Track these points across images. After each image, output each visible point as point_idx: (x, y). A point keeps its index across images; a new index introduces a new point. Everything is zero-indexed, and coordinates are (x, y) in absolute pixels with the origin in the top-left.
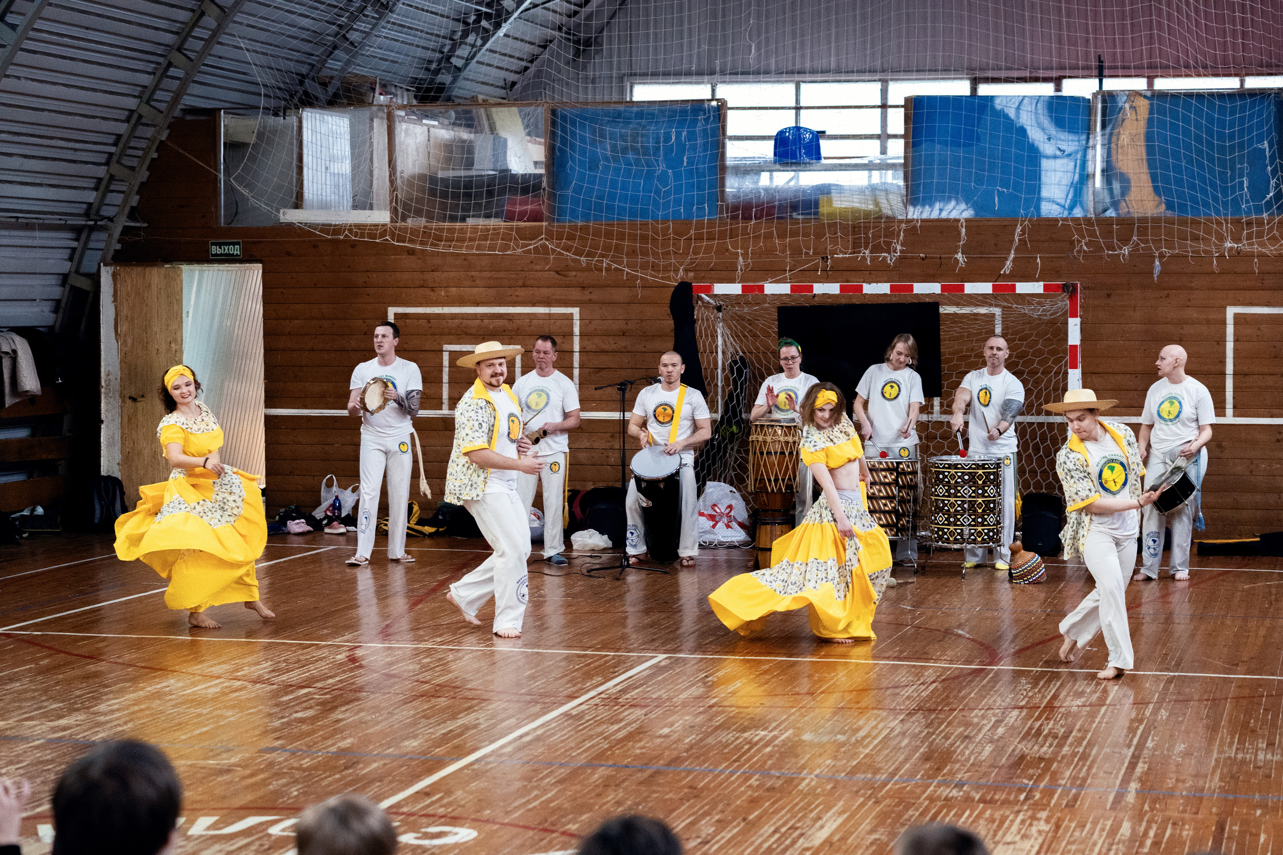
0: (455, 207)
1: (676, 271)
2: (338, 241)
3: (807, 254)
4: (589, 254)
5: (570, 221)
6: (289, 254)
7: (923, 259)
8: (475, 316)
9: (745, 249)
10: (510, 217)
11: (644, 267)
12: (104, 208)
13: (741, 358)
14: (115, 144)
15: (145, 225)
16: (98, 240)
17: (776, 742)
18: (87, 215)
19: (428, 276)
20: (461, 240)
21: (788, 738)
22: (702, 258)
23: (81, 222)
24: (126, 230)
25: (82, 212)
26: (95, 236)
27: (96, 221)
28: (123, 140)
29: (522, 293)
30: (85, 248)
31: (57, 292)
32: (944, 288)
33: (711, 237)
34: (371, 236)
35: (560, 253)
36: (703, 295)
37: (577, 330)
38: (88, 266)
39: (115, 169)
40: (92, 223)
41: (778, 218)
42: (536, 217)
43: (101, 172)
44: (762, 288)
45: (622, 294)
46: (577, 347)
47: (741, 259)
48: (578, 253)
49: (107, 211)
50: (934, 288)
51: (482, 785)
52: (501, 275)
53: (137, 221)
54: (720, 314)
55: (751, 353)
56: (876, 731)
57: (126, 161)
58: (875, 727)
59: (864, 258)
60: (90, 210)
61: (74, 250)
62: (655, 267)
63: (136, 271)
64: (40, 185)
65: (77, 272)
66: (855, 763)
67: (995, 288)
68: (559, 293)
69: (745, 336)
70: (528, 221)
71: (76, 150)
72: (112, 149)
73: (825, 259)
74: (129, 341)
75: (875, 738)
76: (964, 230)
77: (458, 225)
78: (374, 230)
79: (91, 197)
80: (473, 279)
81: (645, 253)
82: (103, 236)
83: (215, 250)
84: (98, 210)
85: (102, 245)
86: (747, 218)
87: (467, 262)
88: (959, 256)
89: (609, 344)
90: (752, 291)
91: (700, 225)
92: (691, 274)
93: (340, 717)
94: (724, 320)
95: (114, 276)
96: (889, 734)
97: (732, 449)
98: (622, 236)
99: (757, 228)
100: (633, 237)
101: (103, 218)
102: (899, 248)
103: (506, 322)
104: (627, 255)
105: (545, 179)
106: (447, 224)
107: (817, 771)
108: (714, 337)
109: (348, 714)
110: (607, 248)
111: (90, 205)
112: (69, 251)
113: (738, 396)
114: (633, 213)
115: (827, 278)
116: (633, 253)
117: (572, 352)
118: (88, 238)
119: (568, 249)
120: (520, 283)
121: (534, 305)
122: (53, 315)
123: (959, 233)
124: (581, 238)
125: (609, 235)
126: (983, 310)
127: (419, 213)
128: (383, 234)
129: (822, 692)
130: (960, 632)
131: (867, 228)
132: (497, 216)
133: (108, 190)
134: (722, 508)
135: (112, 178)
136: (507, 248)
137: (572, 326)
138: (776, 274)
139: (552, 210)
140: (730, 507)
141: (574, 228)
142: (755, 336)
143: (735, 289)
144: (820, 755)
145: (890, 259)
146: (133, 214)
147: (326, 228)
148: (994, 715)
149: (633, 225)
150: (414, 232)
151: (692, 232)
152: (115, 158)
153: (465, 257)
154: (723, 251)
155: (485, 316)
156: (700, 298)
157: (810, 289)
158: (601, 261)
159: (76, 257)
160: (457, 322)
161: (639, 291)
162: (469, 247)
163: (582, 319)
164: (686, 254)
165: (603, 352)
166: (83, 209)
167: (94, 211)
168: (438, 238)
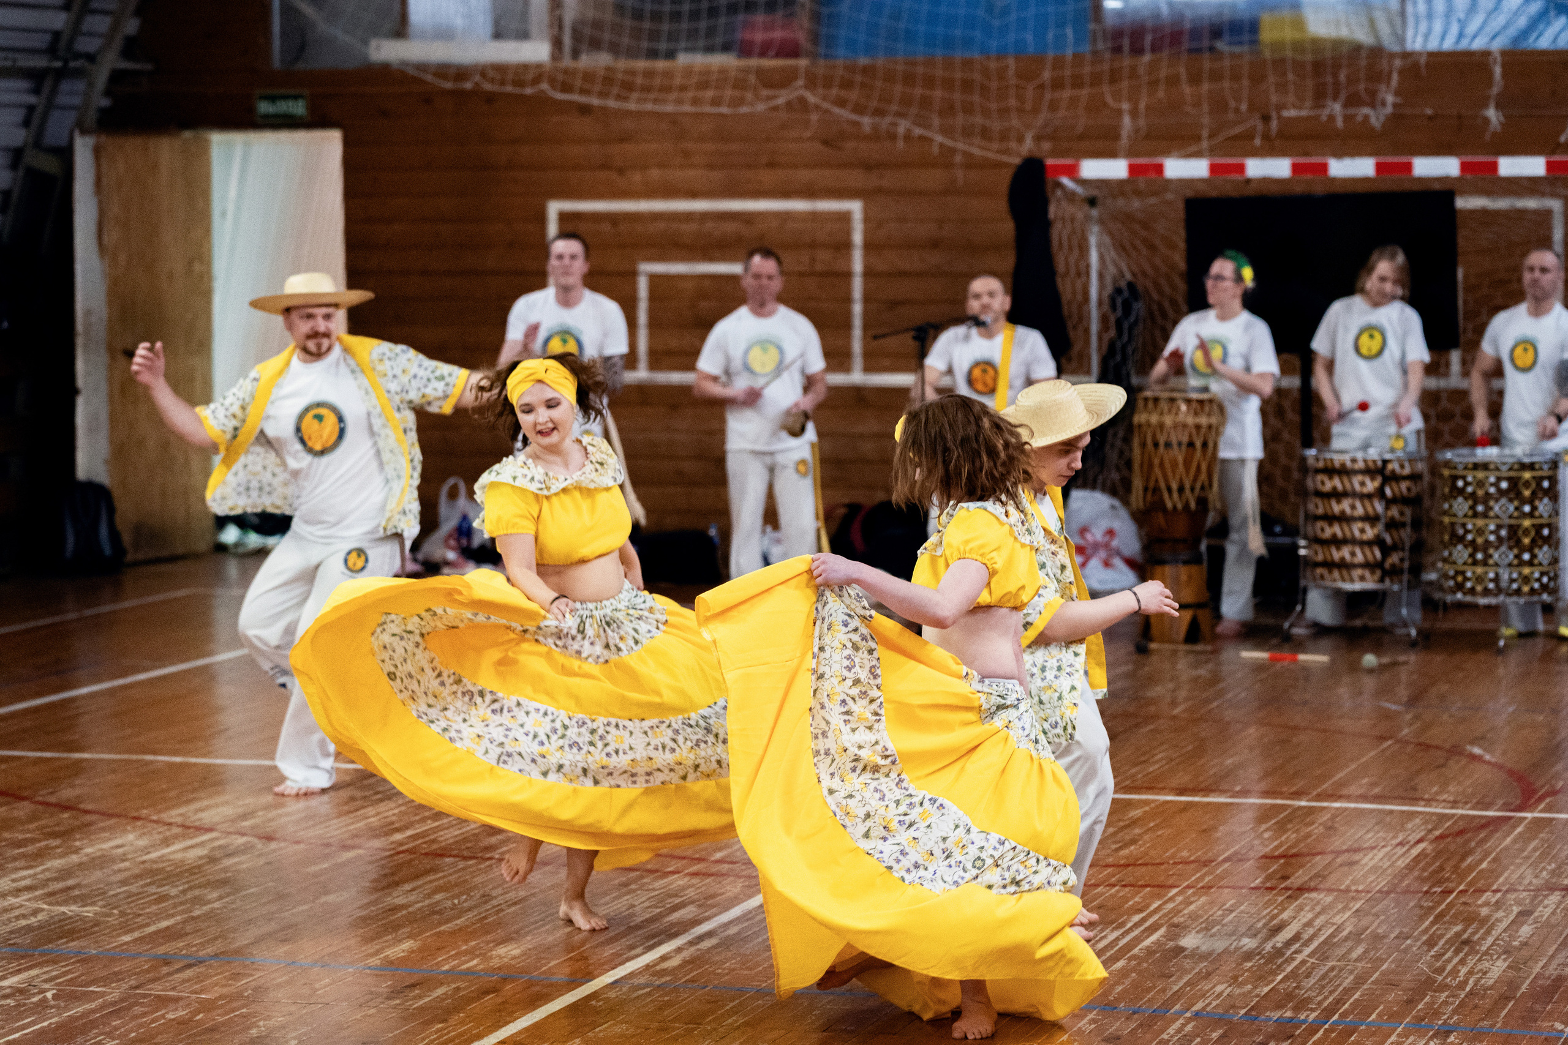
0: (654, 36)
1: (1020, 139)
2: (465, 91)
3: (1237, 110)
4: (879, 112)
5: (845, 58)
6: (385, 114)
7: (1430, 118)
8: (689, 216)
9: (1134, 100)
10: (745, 50)
11: (967, 132)
12: (80, 39)
13: (1131, 286)
15: (148, 67)
16: (71, 92)
17: (1136, 951)
18: (52, 50)
19: (614, 149)
20: (666, 89)
21: (1157, 943)
22: (1064, 118)
23: (41, 62)
24: (116, 77)
25: (44, 45)
26: (65, 86)
27: (66, 62)
29: (767, 177)
30: (50, 105)
32: (1464, 167)
33: (1077, 83)
34: (519, 83)
35: (827, 111)
36: (1066, 181)
37: (858, 238)
38: (54, 134)
40: (58, 64)
41: (1190, 51)
42: (790, 50)
44: (1159, 169)
45: (932, 179)
46: (858, 265)
47: (1127, 121)
48: (859, 109)
49: (85, 45)
50: (1447, 167)
51: (618, 1029)
52: (734, 147)
53: (137, 60)
54: (1095, 212)
55: (1145, 274)
56: (1311, 931)
58: (1309, 924)
59: (1332, 118)
60: (57, 44)
61: (31, 109)
62: (985, 133)
63: (134, 144)
65: (37, 143)
66: (1266, 989)
67: (1550, 166)
68: (826, 176)
69: (1135, 248)
70: (778, 55)
73: (1266, 118)
74: (122, 259)
75: (1306, 944)
76: (1498, 71)
77: (661, 65)
78: (520, 73)
79: (59, 20)
80: (686, 154)
81: (968, 109)
82: (80, 85)
83: (264, 107)
84: (71, 43)
85: (76, 101)
86: (1137, 50)
88: (1492, 114)
89: (912, 261)
90: (1145, 172)
91: (1058, 63)
92: (1046, 146)
93: (399, 901)
94: (1101, 222)
95: (97, 152)
96: (1332, 936)
97: (1115, 435)
98: (929, 82)
99: (1153, 67)
100: (948, 84)
101: (78, 56)
102: (1390, 99)
103: (742, 225)
104: (941, 113)
106: (641, 64)
107: (1198, 1006)
108: (1084, 249)
109: (413, 897)
110: (906, 101)
111: (57, 35)
112: (23, 111)
113: (1124, 348)
115: (1270, 150)
116: (948, 110)
117: (848, 275)
118: (54, 91)
119: (841, 103)
120: (765, 160)
121: (788, 196)
123: (1490, 74)
124: (863, 85)
125: (909, 79)
126: (1531, 203)
127: (595, 45)
128: (536, 81)
129: (1226, 860)
130: (1477, 751)
131: (1336, 66)
132: (726, 48)
133: (85, 10)
134: (1097, 534)
136: (741, 102)
137: (848, 232)
138: (1186, 146)
139: (815, 38)
140: (1111, 533)
141: (851, 69)
142: (1152, 247)
143: (1115, 169)
144: (1208, 975)
145: (1376, 118)
146: (131, 47)
147: (443, 70)
148: (1518, 902)
149: (949, 64)
150: (589, 76)
151: (1047, 75)
153: (673, 119)
154: (1096, 106)
155: (705, 216)
156: (1059, 185)
157: (1241, 168)
158: (896, 125)
159: (36, 120)
160: (661, 225)
161: (960, 174)
162: (679, 102)
163: (866, 220)
164: (1036, 110)
165: (904, 274)
166: (41, 41)
167: (63, 44)
168: (628, 87)
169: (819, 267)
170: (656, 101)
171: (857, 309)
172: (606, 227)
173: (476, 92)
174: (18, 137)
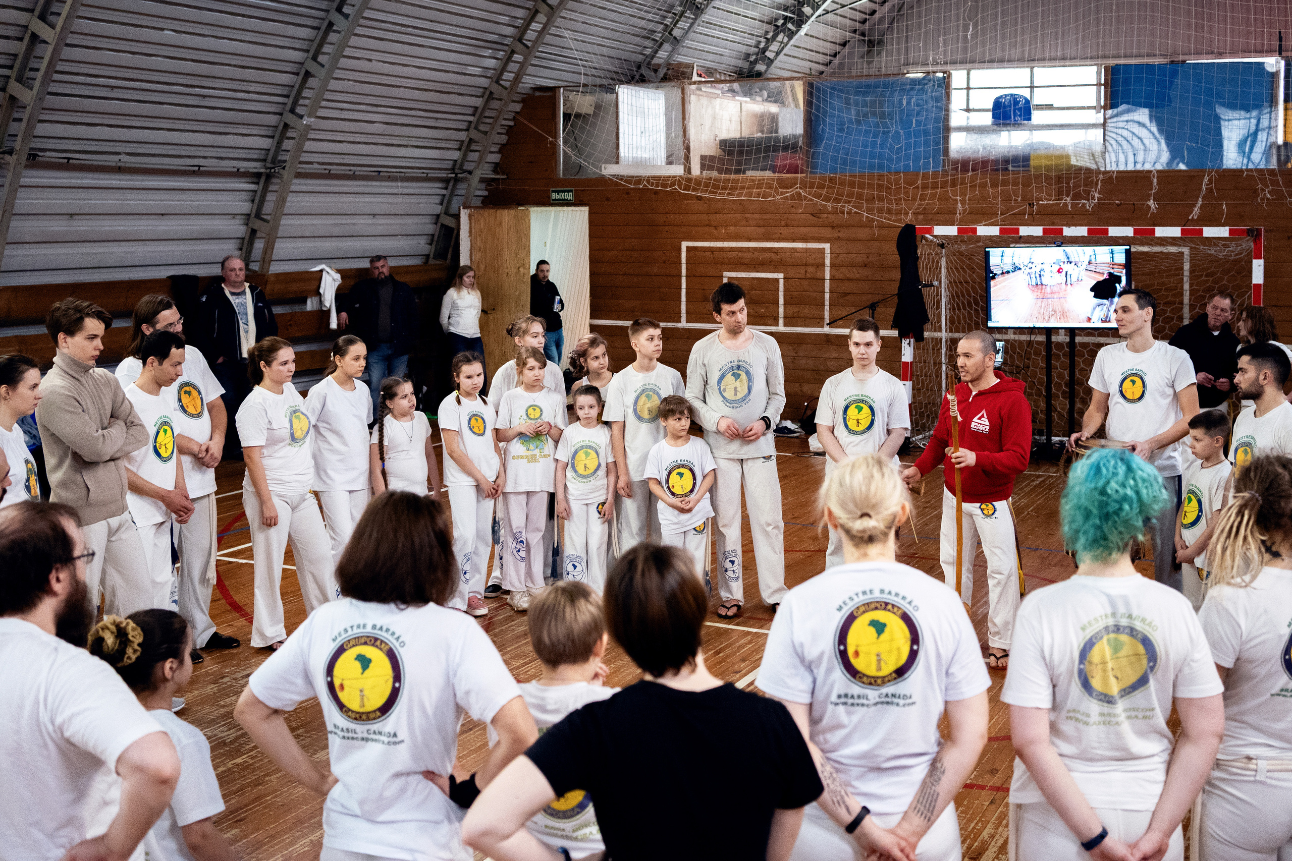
1: (907, 214)
2: (639, 189)
3: (1016, 201)
4: (836, 200)
5: (820, 173)
6: (608, 199)
7: (1118, 205)
8: (748, 249)
9: (963, 195)
10: (774, 169)
11: (880, 211)
12: (466, 163)
14: (473, 115)
15: (504, 177)
16: (462, 189)
18: (452, 170)
19: (712, 217)
20: (734, 188)
22: (927, 204)
23: (443, 175)
24: (487, 181)
25: (450, 167)
26: (459, 185)
27: (456, 174)
28: (479, 111)
29: (785, 231)
30: (452, 195)
31: (430, 228)
32: (1136, 232)
33: (935, 186)
35: (811, 200)
36: (927, 236)
37: (828, 262)
38: (453, 208)
39: (474, 134)
40: (454, 175)
41: (992, 171)
42: (794, 169)
43: (463, 136)
44: (975, 230)
45: (863, 233)
46: (827, 276)
47: (959, 205)
48: (827, 199)
49: (467, 166)
50: (1127, 231)
52: (767, 216)
53: (498, 174)
54: (944, 251)
57: (482, 127)
59: (1065, 204)
60: (454, 166)
61: (444, 196)
62: (889, 211)
63: (489, 213)
64: (406, 146)
65: (446, 213)
67: (1184, 231)
68: (814, 231)
70: (788, 172)
71: (437, 119)
72: (471, 118)
73: (1031, 205)
76: (1155, 180)
77: (740, 176)
78: (667, 181)
79: (456, 155)
80: (747, 220)
81: (881, 199)
82: (465, 185)
83: (554, 196)
84: (462, 165)
85: (463, 192)
86: (965, 171)
87: (742, 207)
88: (1151, 203)
89: (854, 273)
90: (967, 233)
91: (925, 176)
92: (918, 218)
94: (947, 256)
95: (470, 216)
98: (862, 185)
99: (973, 178)
100: (871, 186)
101: (464, 171)
102: (1097, 195)
103: (773, 254)
104: (866, 200)
105: (801, 139)
111: (455, 161)
112: (440, 197)
114: (871, 166)
115: (1032, 222)
116: (871, 200)
117: (823, 280)
118: (455, 188)
119: (818, 196)
120: (783, 223)
121: (794, 241)
122: (428, 246)
123: (1151, 182)
124: (829, 187)
125: (852, 184)
126: (1172, 250)
127: (711, 168)
128: (673, 184)
131: (1069, 178)
132: (767, 169)
133: (469, 150)
135: (471, 140)
136: (769, 195)
137: (824, 258)
138: (989, 219)
139: (806, 164)
141: (824, 179)
143: (951, 231)
145: (1089, 205)
146: (496, 167)
147: (630, 179)
149: (871, 176)
151: (919, 182)
152: (473, 125)
153: (741, 202)
154: (945, 198)
155: (756, 249)
156: (923, 238)
157: (1017, 231)
158: (844, 206)
159: (445, 202)
160: (734, 254)
161: (876, 231)
162: (740, 194)
163: (831, 253)
164: (914, 199)
165: (849, 280)
166: (449, 165)
167: (457, 166)
168: (716, 187)
169: (809, 276)
170: (729, 194)
171: (827, 296)
172: (708, 254)
173: (645, 190)
174: (438, 209)
